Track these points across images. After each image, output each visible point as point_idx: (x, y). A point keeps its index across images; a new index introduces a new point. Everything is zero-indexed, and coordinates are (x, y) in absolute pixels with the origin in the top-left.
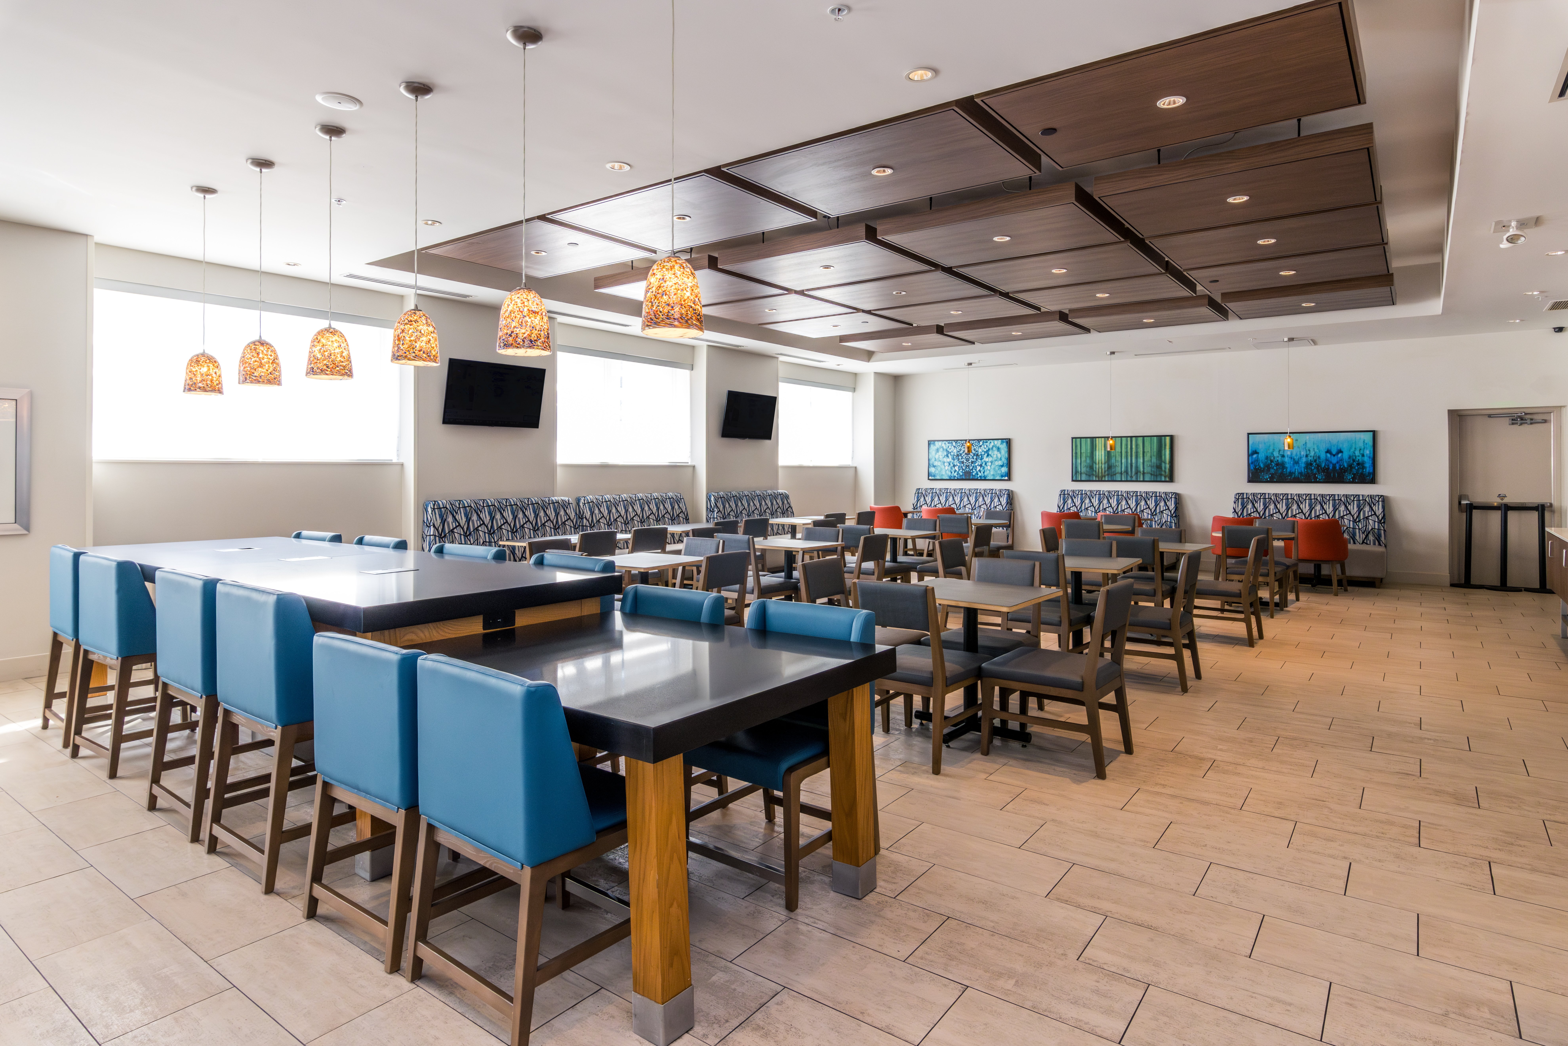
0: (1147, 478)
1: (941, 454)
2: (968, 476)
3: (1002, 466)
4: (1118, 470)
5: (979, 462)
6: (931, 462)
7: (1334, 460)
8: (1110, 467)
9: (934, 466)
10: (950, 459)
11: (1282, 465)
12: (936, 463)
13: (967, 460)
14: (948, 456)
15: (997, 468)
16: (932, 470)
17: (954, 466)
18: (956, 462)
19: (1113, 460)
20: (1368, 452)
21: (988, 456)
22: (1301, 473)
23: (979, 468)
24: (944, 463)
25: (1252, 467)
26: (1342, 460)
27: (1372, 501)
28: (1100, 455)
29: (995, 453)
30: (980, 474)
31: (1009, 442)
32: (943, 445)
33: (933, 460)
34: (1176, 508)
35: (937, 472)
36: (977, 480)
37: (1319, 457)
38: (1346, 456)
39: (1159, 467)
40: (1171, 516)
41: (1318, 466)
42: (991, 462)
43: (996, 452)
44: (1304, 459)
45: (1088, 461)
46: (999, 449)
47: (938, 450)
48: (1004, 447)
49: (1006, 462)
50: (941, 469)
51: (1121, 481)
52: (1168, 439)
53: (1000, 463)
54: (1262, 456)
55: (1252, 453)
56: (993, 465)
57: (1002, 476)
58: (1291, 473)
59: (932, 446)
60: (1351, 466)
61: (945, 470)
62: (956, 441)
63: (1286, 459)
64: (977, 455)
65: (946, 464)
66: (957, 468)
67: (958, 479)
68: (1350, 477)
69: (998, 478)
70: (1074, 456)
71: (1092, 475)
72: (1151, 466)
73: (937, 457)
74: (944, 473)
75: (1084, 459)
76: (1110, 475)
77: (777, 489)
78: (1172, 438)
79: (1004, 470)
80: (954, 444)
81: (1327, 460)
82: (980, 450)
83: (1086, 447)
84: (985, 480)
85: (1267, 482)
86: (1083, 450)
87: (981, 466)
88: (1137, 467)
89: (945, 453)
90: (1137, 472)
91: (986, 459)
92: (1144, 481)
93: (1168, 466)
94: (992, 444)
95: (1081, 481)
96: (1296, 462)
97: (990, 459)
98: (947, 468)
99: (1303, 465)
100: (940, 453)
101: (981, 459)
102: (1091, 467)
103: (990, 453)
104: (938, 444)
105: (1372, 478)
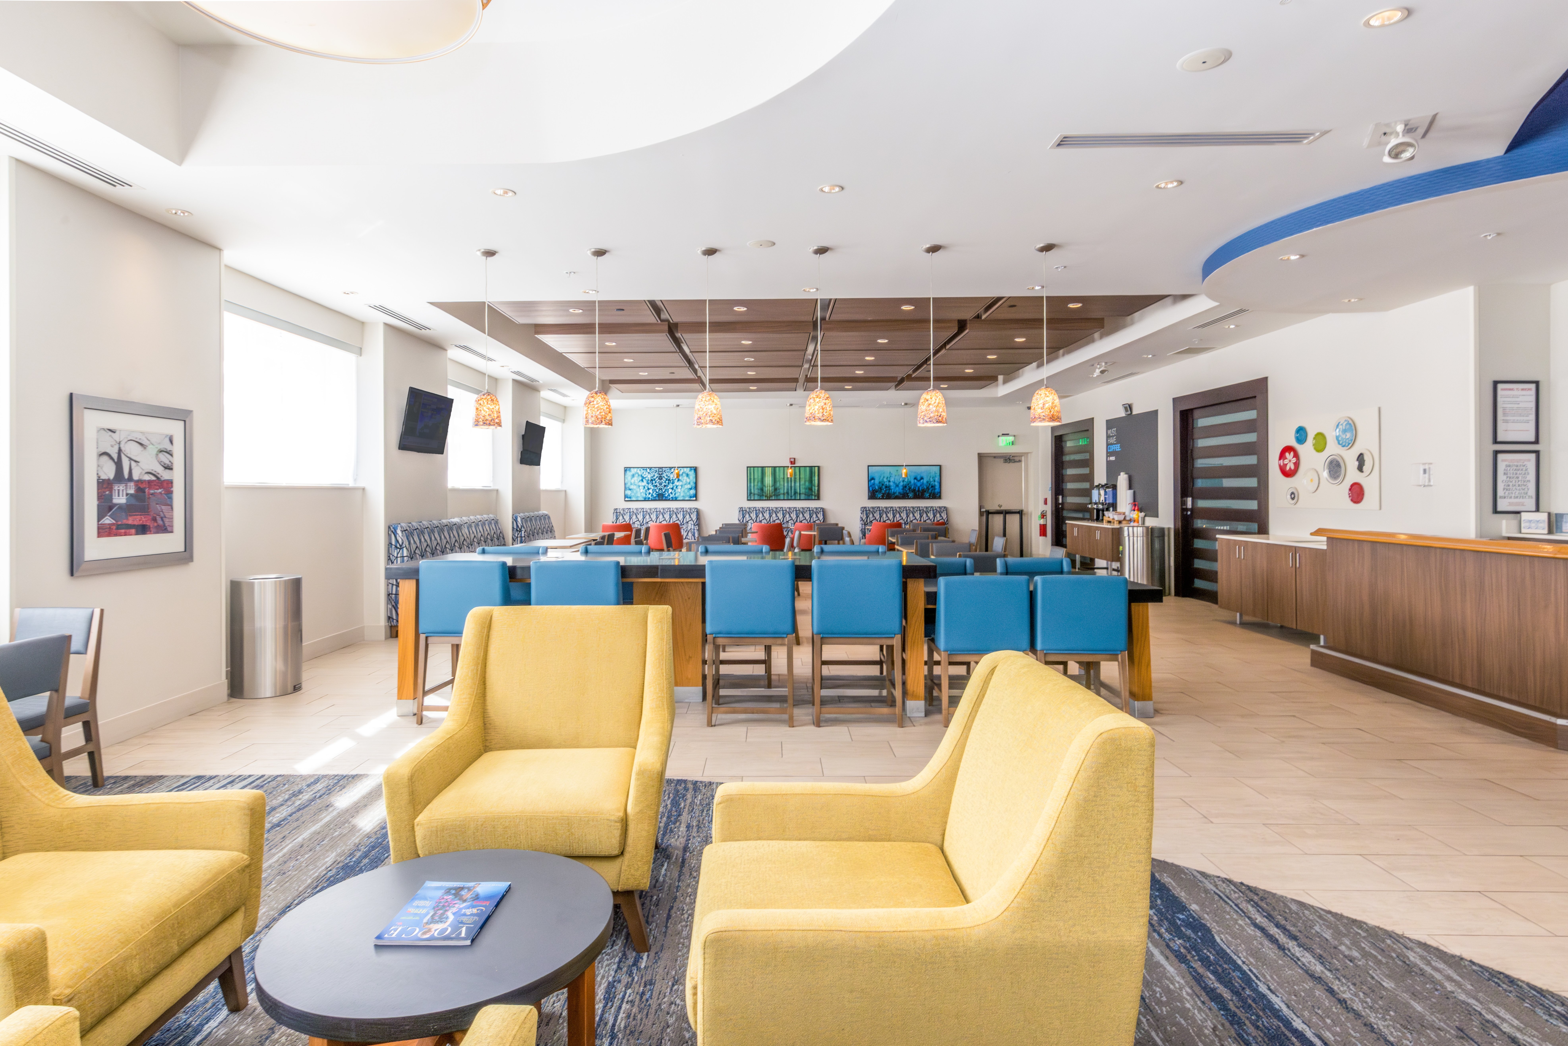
0: (803, 497)
1: (637, 479)
2: (661, 497)
3: (691, 489)
4: (782, 491)
5: (671, 486)
6: (627, 486)
7: (919, 484)
8: (776, 489)
9: (630, 489)
10: (645, 483)
11: (888, 487)
12: (632, 487)
13: (660, 484)
14: (642, 481)
15: (686, 491)
16: (628, 492)
17: (649, 489)
18: (650, 486)
19: (778, 484)
20: (937, 479)
21: (678, 480)
22: (899, 493)
23: (670, 491)
24: (639, 486)
25: (871, 489)
26: (923, 483)
27: (940, 511)
28: (768, 480)
29: (684, 479)
30: (671, 496)
31: (695, 470)
32: (638, 471)
33: (629, 484)
34: (825, 519)
35: (633, 494)
36: (669, 500)
37: (910, 482)
38: (925, 481)
39: (811, 489)
41: (910, 488)
42: (682, 486)
43: (685, 478)
44: (902, 484)
45: (759, 484)
46: (687, 475)
47: (633, 476)
48: (692, 474)
49: (694, 485)
50: (637, 492)
51: (784, 500)
52: (816, 468)
53: (689, 486)
54: (877, 482)
55: (871, 479)
56: (682, 488)
57: (691, 497)
58: (894, 493)
59: (628, 472)
60: (928, 488)
61: (641, 493)
62: (650, 468)
63: (891, 484)
64: (669, 480)
65: (641, 488)
66: (651, 491)
67: (652, 500)
68: (928, 495)
69: (687, 499)
70: (749, 480)
71: (762, 495)
72: (805, 489)
73: (633, 481)
74: (639, 495)
75: (756, 483)
76: (775, 495)
78: (819, 467)
79: (693, 492)
80: (648, 470)
81: (915, 484)
82: (672, 476)
83: (758, 474)
84: (676, 500)
85: (879, 499)
86: (756, 477)
87: (672, 489)
88: (795, 489)
89: (641, 478)
90: (795, 493)
91: (676, 483)
92: (800, 499)
93: (816, 488)
94: (682, 471)
95: (754, 500)
96: (897, 486)
97: (680, 483)
98: (642, 491)
99: (901, 488)
100: (635, 478)
101: (673, 483)
102: (762, 490)
103: (680, 478)
104: (633, 471)
105: (937, 496)
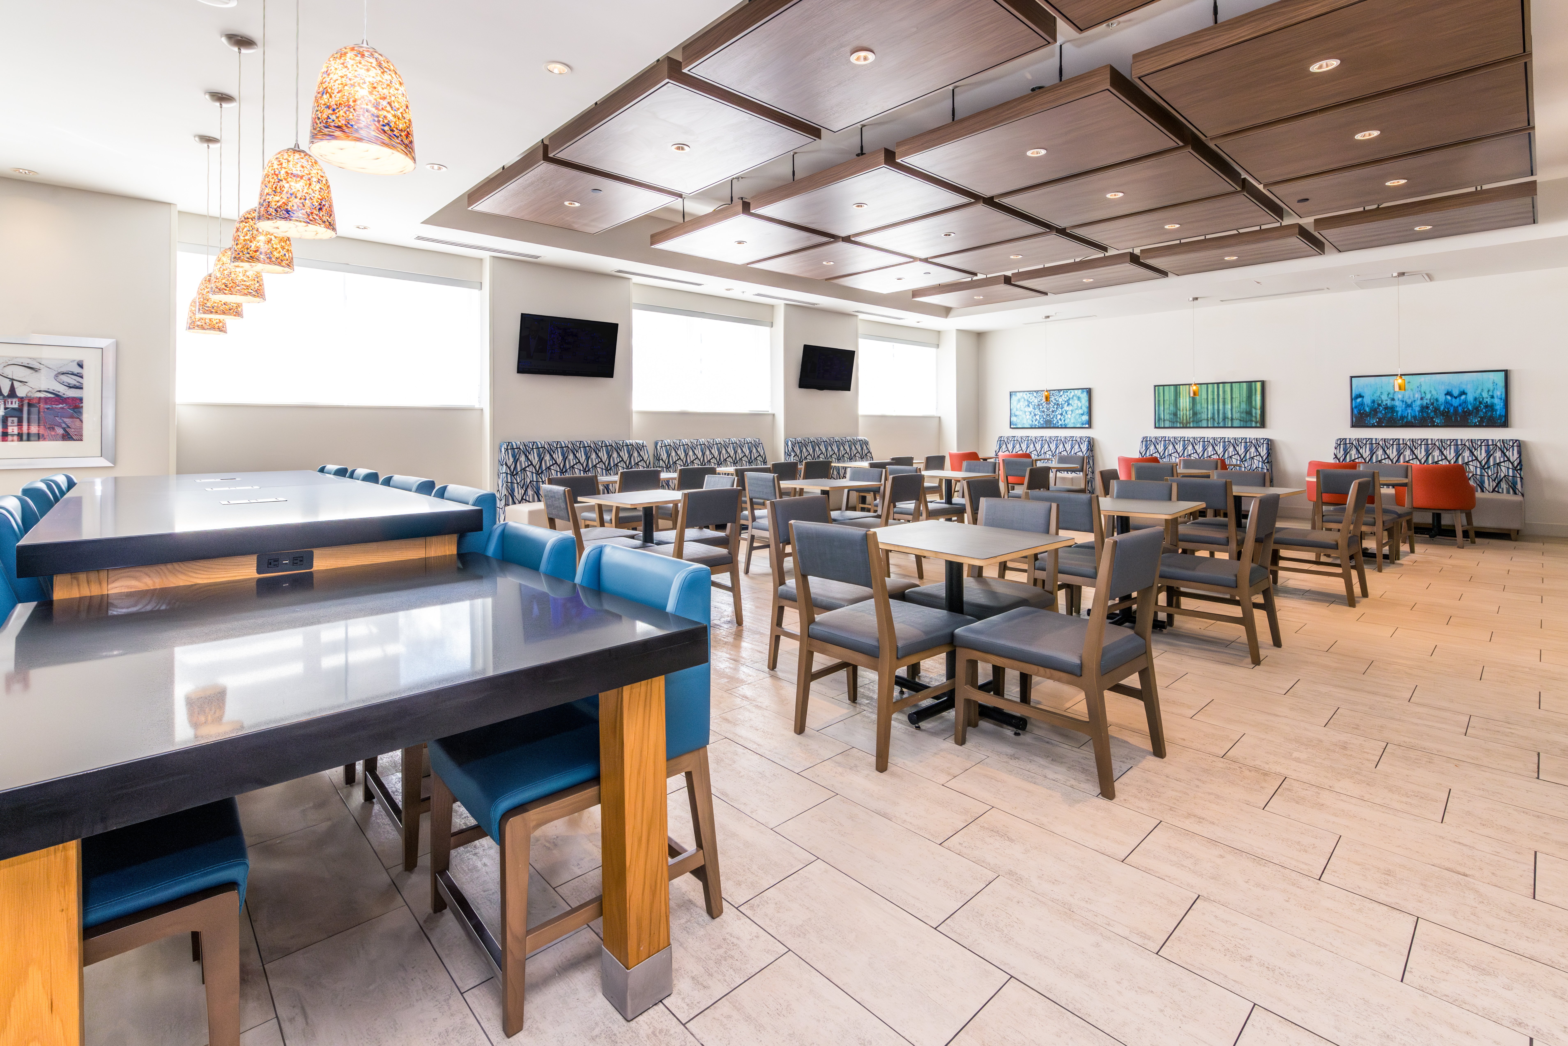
0: (1236, 424)
1: (1023, 404)
2: (1048, 425)
3: (1082, 414)
4: (1204, 416)
5: (1059, 411)
6: (1013, 412)
7: (1456, 403)
8: (1195, 414)
9: (1016, 416)
10: (1031, 409)
11: (1392, 409)
12: (1017, 413)
13: (1048, 409)
14: (1029, 406)
15: (1077, 417)
16: (1014, 419)
17: (1035, 415)
18: (1037, 411)
19: (1198, 407)
20: (1499, 392)
21: (1068, 405)
22: (1415, 417)
23: (1059, 417)
24: (1025, 412)
25: (1355, 411)
26: (1465, 402)
27: (1504, 446)
28: (1185, 402)
29: (1075, 403)
30: (1060, 423)
31: (1089, 392)
32: (1025, 396)
33: (1015, 410)
34: (1269, 454)
35: (1018, 421)
36: (1058, 428)
37: (1437, 400)
38: (1470, 398)
39: (1249, 413)
40: (1263, 462)
41: (1436, 410)
42: (1072, 411)
43: (1076, 401)
44: (1419, 403)
45: (1172, 408)
46: (1079, 398)
47: (1019, 401)
48: (1084, 396)
49: (1086, 410)
50: (1023, 418)
51: (1208, 427)
52: (1259, 385)
53: (1081, 411)
54: (1367, 400)
55: (1356, 397)
56: (1074, 413)
57: (1083, 424)
58: (1402, 418)
59: (1013, 396)
60: (1477, 409)
61: (1025, 419)
62: (1037, 392)
63: (1397, 403)
64: (1058, 404)
65: (1028, 414)
66: (1038, 417)
67: (1039, 428)
68: (1476, 420)
69: (1078, 426)
70: (1157, 404)
71: (1176, 422)
72: (1241, 413)
73: (1018, 406)
74: (1025, 422)
75: (1167, 406)
76: (1195, 421)
77: (858, 435)
78: (1263, 383)
79: (1085, 418)
80: (1035, 394)
81: (1447, 402)
82: (1060, 400)
83: (1169, 394)
84: (1066, 428)
85: (1373, 426)
86: (1167, 398)
87: (1061, 414)
88: (1224, 413)
89: (1027, 404)
90: (1224, 419)
91: (1066, 408)
92: (1232, 427)
93: (1259, 412)
94: (1073, 394)
95: (1164, 428)
96: (1409, 406)
97: (1070, 408)
98: (1028, 417)
99: (1417, 409)
100: (1021, 403)
101: (1062, 408)
102: (1175, 414)
103: (1070, 402)
104: (1019, 395)
105: (1504, 422)
